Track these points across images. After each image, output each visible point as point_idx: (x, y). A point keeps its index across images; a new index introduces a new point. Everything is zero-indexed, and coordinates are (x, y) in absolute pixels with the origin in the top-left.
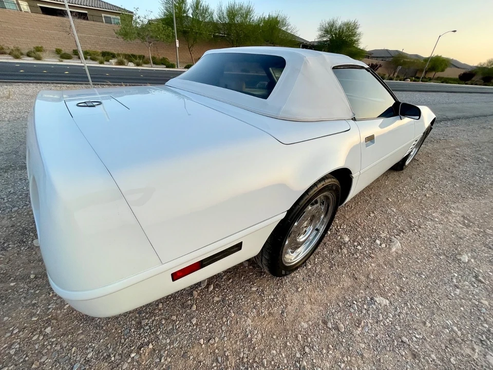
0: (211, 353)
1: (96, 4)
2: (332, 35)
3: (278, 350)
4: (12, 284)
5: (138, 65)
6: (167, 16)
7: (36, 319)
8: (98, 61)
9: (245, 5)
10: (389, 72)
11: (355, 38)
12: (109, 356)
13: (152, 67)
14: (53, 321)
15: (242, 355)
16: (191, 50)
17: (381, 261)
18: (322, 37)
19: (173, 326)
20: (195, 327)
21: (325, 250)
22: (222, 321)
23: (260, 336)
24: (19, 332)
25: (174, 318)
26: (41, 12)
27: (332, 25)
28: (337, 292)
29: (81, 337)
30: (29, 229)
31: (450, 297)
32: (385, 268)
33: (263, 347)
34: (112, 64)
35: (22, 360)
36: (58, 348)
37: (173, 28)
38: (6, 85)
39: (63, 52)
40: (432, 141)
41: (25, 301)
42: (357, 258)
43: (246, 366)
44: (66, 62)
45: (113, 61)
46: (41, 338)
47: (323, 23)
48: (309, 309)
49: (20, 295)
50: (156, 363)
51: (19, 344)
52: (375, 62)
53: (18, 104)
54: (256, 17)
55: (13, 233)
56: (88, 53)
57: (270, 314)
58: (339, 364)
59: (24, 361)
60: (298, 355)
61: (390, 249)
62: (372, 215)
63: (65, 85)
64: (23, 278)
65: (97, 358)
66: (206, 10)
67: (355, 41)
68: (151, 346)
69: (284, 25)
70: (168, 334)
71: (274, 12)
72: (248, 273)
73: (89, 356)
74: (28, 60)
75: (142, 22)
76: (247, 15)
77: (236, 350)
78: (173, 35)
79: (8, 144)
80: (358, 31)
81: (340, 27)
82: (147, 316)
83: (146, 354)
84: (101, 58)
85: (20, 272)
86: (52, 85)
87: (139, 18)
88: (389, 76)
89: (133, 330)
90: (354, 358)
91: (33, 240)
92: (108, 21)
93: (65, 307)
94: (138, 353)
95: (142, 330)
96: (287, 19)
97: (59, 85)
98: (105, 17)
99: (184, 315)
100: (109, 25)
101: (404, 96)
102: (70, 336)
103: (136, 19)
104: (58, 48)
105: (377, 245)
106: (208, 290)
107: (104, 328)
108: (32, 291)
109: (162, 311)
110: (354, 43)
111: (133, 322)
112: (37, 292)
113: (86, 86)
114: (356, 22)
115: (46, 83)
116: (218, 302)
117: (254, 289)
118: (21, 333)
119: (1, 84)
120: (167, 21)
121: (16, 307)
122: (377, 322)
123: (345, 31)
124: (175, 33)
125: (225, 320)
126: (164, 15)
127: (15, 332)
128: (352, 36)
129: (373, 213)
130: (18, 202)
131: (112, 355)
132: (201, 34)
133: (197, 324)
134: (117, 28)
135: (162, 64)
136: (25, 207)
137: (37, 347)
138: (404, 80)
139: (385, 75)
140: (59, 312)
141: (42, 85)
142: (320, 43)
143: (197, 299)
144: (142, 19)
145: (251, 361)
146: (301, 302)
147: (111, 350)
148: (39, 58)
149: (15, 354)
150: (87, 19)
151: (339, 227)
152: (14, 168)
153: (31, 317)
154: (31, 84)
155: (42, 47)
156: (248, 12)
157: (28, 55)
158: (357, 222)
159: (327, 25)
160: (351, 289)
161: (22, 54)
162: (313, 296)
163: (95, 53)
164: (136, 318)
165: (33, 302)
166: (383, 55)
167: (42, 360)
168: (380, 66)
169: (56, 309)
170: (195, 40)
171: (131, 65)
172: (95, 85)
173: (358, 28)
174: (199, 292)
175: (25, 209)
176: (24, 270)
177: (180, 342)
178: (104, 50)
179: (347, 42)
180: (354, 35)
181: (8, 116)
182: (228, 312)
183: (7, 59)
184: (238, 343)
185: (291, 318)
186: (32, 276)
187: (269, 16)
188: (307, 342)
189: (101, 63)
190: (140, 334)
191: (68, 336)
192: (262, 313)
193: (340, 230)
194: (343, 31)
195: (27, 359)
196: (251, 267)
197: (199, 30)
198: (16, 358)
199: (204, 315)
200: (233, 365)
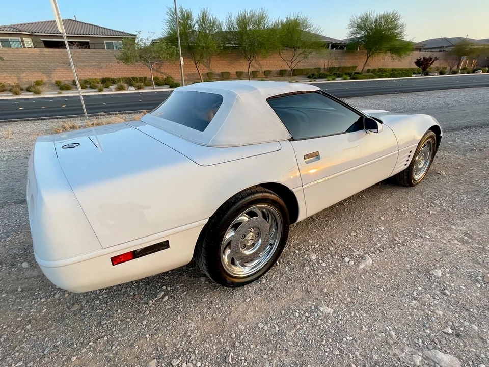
0: (153, 345)
1: (98, 31)
2: (367, 31)
3: (211, 344)
4: (3, 296)
5: (139, 88)
6: (171, 34)
7: (20, 319)
8: (97, 89)
9: (258, 12)
10: (450, 64)
11: (397, 31)
12: (73, 344)
13: (154, 89)
14: (33, 321)
15: (178, 346)
16: (197, 65)
17: (343, 277)
18: (355, 34)
19: (126, 325)
20: (144, 326)
21: (287, 267)
22: (169, 323)
23: (199, 334)
24: (7, 327)
25: (129, 320)
26: (44, 46)
27: (365, 20)
28: (285, 303)
29: (53, 331)
30: (19, 254)
31: (402, 307)
32: (345, 282)
33: (199, 342)
34: (112, 91)
35: (8, 345)
36: (35, 338)
37: (177, 46)
38: (6, 125)
39: (62, 84)
40: (473, 150)
41: (13, 307)
42: (317, 274)
43: (180, 353)
44: (65, 94)
45: (113, 87)
46: (23, 331)
47: (354, 18)
48: (251, 316)
49: (9, 303)
50: (108, 349)
51: (7, 335)
52: (427, 55)
53: (15, 144)
54: (271, 23)
55: (6, 258)
56: (88, 82)
57: (213, 319)
58: (263, 355)
59: (10, 345)
60: (228, 348)
61: (358, 265)
62: (353, 234)
63: (61, 120)
64: (12, 292)
65: (63, 345)
66: (214, 23)
67: (398, 34)
68: (106, 338)
69: (306, 27)
70: (121, 331)
71: (292, 15)
72: (203, 287)
73: (58, 344)
74: (28, 95)
75: (145, 44)
76: (260, 21)
77: (175, 344)
78: (177, 53)
79: (6, 182)
80: (400, 22)
81: (376, 21)
82: (107, 318)
83: (102, 343)
84: (100, 85)
85: (10, 287)
86: (49, 121)
87: (141, 40)
88: (451, 69)
89: (93, 328)
90: (278, 352)
91: (22, 263)
92: (110, 46)
93: (43, 312)
94: (95, 342)
95: (101, 327)
96: (308, 20)
97: (56, 120)
98: (107, 43)
99: (137, 318)
100: (110, 51)
101: (463, 94)
102: (44, 331)
103: (138, 42)
104: (58, 80)
105: (345, 262)
106: (162, 301)
107: (72, 326)
108: (19, 300)
109: (120, 315)
110: (396, 36)
111: (95, 322)
112: (22, 301)
113: (81, 118)
114: (395, 12)
115: (43, 119)
116: (168, 309)
117: (205, 300)
118: (8, 328)
119: (1, 124)
120: (171, 40)
121: (6, 311)
122: (313, 327)
123: (382, 24)
124: (179, 51)
125: (171, 322)
126: (168, 34)
127: (4, 327)
128: (392, 29)
129: (355, 232)
130: (11, 232)
131: (75, 343)
132: (208, 48)
133: (146, 325)
134: (119, 53)
135: (166, 84)
136: (17, 237)
137: (19, 337)
138: (473, 72)
139: (446, 68)
140: (38, 315)
141: (39, 122)
142: (353, 41)
143: (151, 307)
144: (144, 41)
145: (185, 351)
146: (246, 310)
147: (74, 340)
148: (38, 93)
149: (4, 341)
150: (89, 48)
151: (310, 247)
152: (9, 204)
153: (17, 318)
154: (29, 122)
155: (42, 81)
156: (261, 19)
157: (28, 90)
158: (332, 242)
159: (359, 20)
160: (300, 300)
161: (22, 89)
162: (259, 306)
163: (95, 81)
164: (98, 319)
165: (19, 308)
166: (440, 45)
167: (23, 346)
168: (436, 59)
169: (36, 313)
170: (201, 55)
171: (132, 89)
172: (91, 116)
173: (398, 19)
174: (154, 301)
175: (17, 238)
176: (13, 286)
177: (130, 336)
178: (105, 77)
179: (387, 35)
180: (395, 27)
181: (6, 156)
182: (175, 316)
183: (7, 96)
184: (178, 338)
185: (231, 322)
186: (19, 290)
187: (287, 19)
188: (240, 339)
189: (101, 90)
190: (99, 330)
191: (43, 331)
192: (206, 318)
193: (310, 249)
194: (380, 26)
195: (12, 344)
196: (207, 282)
197: (206, 44)
198: (4, 344)
199: (154, 318)
200: (170, 352)
